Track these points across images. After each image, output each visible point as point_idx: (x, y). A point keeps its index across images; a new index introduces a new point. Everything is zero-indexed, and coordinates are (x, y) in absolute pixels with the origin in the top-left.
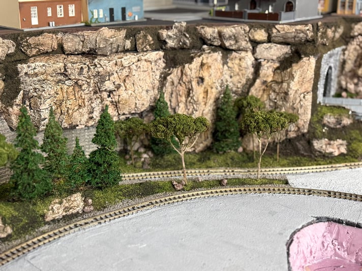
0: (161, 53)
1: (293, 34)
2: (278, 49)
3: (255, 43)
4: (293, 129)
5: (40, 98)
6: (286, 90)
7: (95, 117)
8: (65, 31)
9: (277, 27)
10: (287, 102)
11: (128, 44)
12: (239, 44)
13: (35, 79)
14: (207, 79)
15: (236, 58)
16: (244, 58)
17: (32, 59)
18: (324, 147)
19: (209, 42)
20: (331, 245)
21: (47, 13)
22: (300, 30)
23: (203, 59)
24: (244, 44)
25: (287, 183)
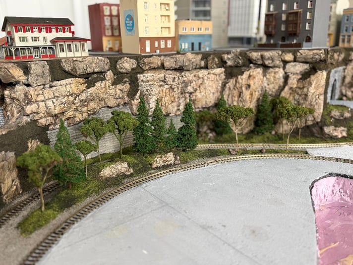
0: (223, 69)
1: (311, 56)
2: (300, 66)
3: (285, 62)
4: (310, 119)
5: (150, 95)
6: (306, 93)
7: (181, 109)
8: (165, 55)
9: (300, 51)
10: (307, 101)
11: (203, 63)
12: (274, 63)
13: (147, 84)
14: (252, 85)
15: (272, 72)
16: (277, 72)
17: (146, 72)
18: (331, 131)
19: (254, 62)
20: (338, 192)
21: (155, 45)
22: (316, 53)
23: (250, 73)
24: (277, 62)
25: (307, 153)
